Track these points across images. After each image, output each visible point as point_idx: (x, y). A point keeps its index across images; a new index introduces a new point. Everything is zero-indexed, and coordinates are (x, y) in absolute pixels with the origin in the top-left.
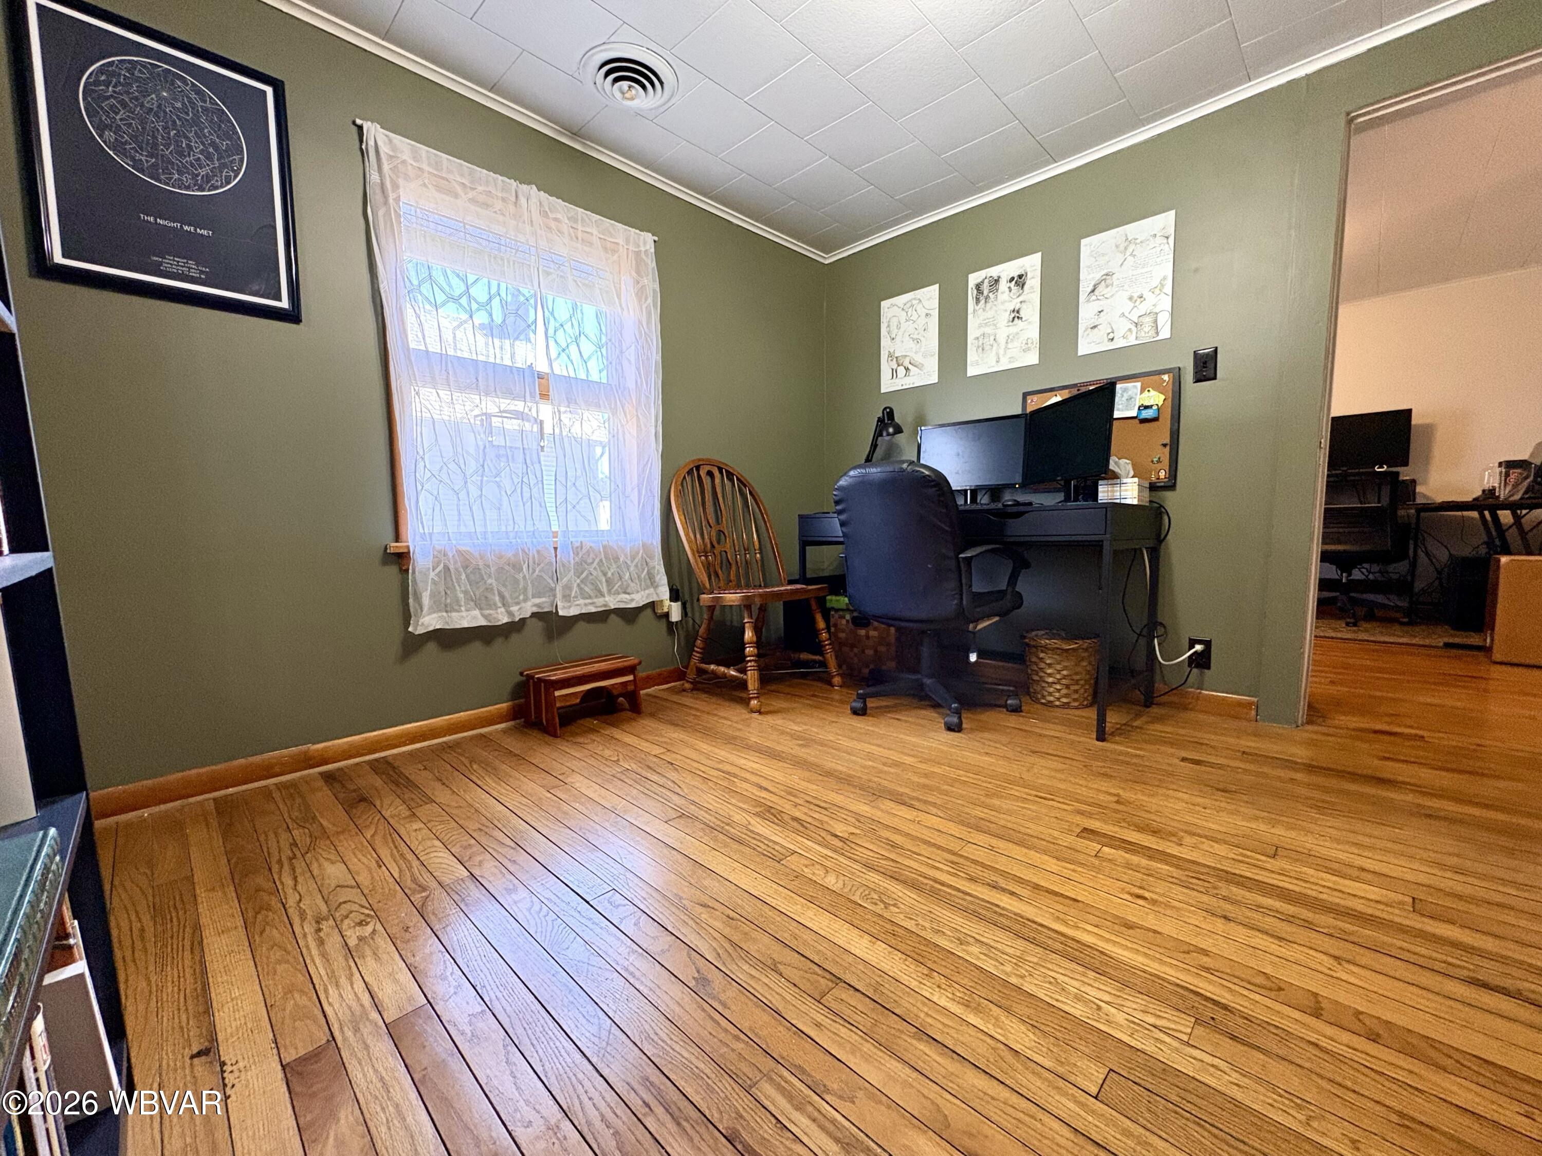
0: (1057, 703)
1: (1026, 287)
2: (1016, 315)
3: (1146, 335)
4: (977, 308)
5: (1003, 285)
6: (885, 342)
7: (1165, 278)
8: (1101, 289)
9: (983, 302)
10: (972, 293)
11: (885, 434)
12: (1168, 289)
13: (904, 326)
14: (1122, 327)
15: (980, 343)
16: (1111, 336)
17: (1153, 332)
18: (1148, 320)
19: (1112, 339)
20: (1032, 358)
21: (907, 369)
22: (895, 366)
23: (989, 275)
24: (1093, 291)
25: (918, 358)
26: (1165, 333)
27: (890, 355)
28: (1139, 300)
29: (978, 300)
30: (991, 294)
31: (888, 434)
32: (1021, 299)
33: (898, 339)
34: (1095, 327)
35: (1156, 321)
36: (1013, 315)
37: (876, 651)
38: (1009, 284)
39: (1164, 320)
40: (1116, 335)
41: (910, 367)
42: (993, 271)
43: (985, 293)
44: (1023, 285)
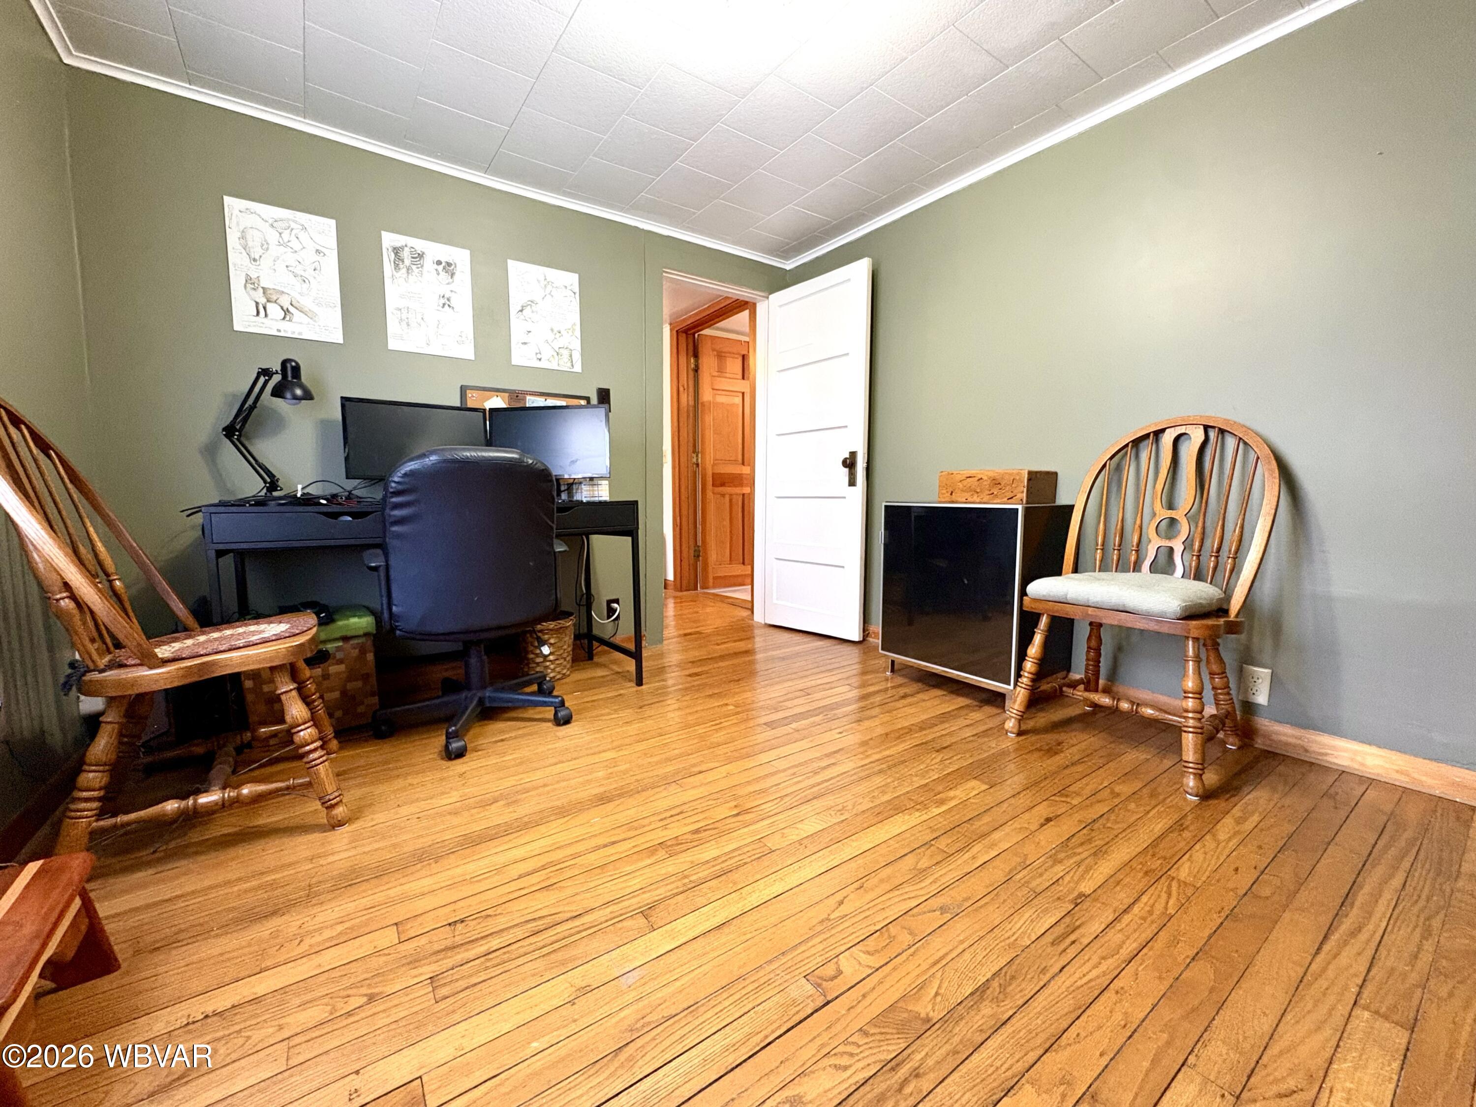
2: (447, 303)
3: (566, 367)
4: (397, 275)
6: (236, 258)
7: (574, 324)
8: (527, 311)
9: (404, 271)
12: (578, 333)
13: (274, 250)
14: (547, 353)
15: (404, 317)
16: (539, 356)
17: (569, 364)
18: (566, 353)
19: (540, 360)
20: (467, 352)
23: (409, 245)
24: (521, 311)
26: (578, 368)
28: (558, 335)
29: (397, 267)
30: (414, 267)
33: (266, 263)
34: (525, 343)
35: (571, 356)
36: (442, 301)
43: (407, 262)
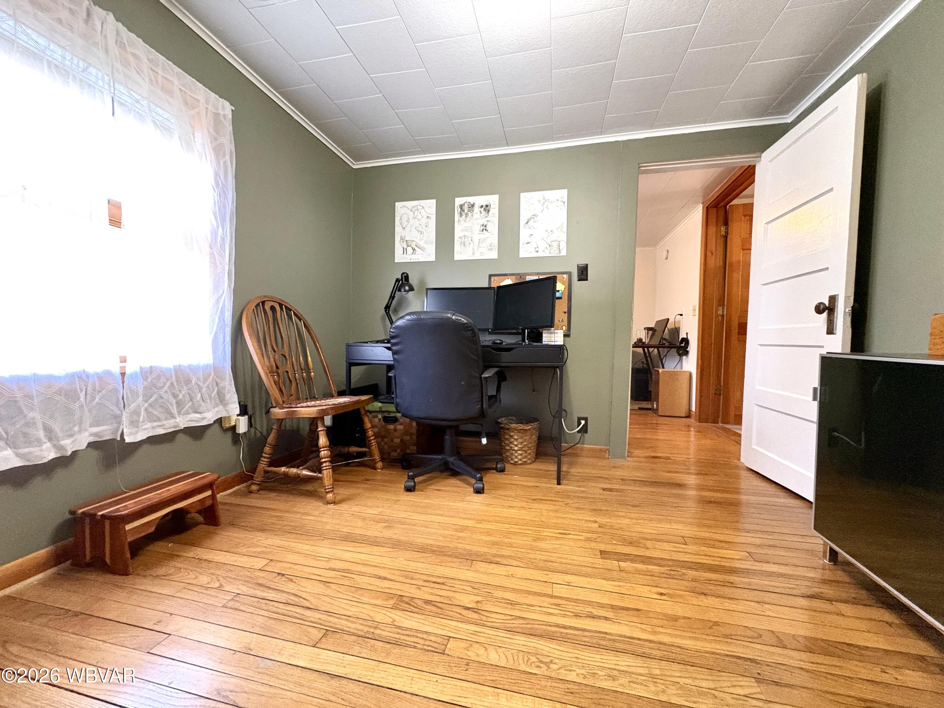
0: (520, 462)
1: (490, 213)
2: (484, 228)
3: (555, 253)
4: (461, 219)
5: (477, 209)
6: (398, 229)
7: (563, 224)
8: (531, 222)
9: (464, 216)
10: (457, 210)
11: (403, 290)
12: (565, 229)
13: (412, 221)
14: (542, 246)
15: (463, 241)
16: (537, 249)
17: (558, 251)
18: (555, 244)
19: (537, 251)
20: (494, 255)
21: (414, 249)
22: (405, 247)
23: (468, 201)
24: (527, 223)
25: (421, 243)
26: (564, 253)
27: (402, 238)
28: (551, 233)
29: (461, 215)
30: (469, 213)
31: (405, 291)
32: (487, 219)
33: (408, 229)
34: (528, 243)
35: (559, 245)
36: (482, 228)
37: (402, 440)
38: (480, 209)
39: (563, 245)
40: (540, 249)
41: (416, 248)
42: (471, 199)
43: (466, 211)
44: (489, 211)
